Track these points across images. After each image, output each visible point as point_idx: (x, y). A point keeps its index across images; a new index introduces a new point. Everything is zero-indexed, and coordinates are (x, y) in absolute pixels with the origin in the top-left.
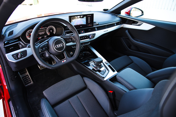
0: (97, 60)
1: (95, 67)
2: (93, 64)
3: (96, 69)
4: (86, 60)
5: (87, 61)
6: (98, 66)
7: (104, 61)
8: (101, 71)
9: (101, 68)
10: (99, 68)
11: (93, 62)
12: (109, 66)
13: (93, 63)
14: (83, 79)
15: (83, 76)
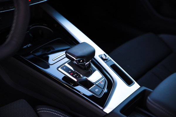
0: (77, 51)
1: (72, 73)
2: (67, 65)
3: (75, 80)
4: (37, 51)
5: (39, 53)
6: (81, 68)
7: (99, 52)
8: (91, 84)
9: (89, 74)
10: (84, 75)
11: (67, 57)
12: (113, 67)
13: (67, 60)
14: (36, 112)
15: (35, 104)
